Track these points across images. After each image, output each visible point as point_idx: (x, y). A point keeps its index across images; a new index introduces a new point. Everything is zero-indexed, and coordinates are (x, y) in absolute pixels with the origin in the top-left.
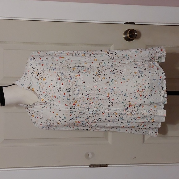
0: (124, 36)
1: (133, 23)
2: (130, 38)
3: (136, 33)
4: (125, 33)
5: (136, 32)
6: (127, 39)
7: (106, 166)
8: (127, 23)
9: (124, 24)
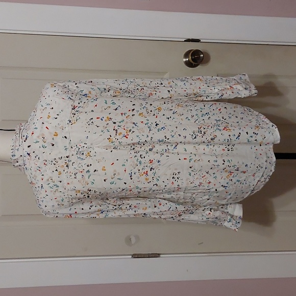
0: (184, 60)
1: (198, 41)
2: (192, 62)
3: (202, 56)
4: (186, 55)
5: (202, 53)
6: (188, 64)
7: (157, 255)
8: (188, 40)
9: (185, 41)
